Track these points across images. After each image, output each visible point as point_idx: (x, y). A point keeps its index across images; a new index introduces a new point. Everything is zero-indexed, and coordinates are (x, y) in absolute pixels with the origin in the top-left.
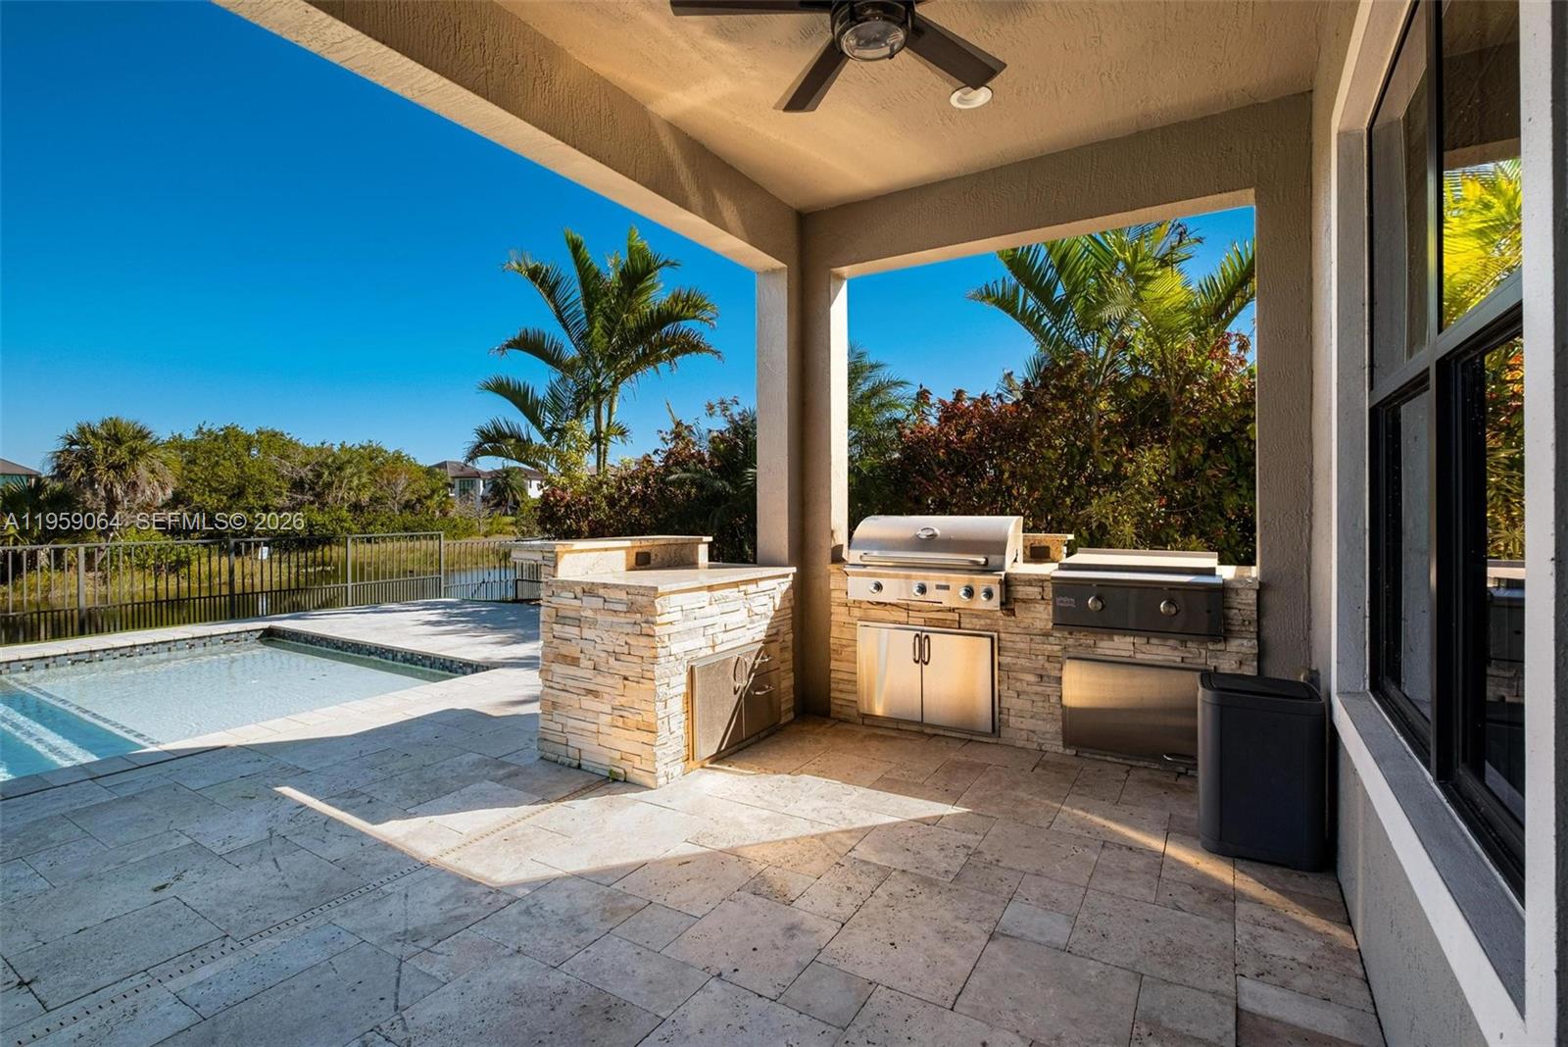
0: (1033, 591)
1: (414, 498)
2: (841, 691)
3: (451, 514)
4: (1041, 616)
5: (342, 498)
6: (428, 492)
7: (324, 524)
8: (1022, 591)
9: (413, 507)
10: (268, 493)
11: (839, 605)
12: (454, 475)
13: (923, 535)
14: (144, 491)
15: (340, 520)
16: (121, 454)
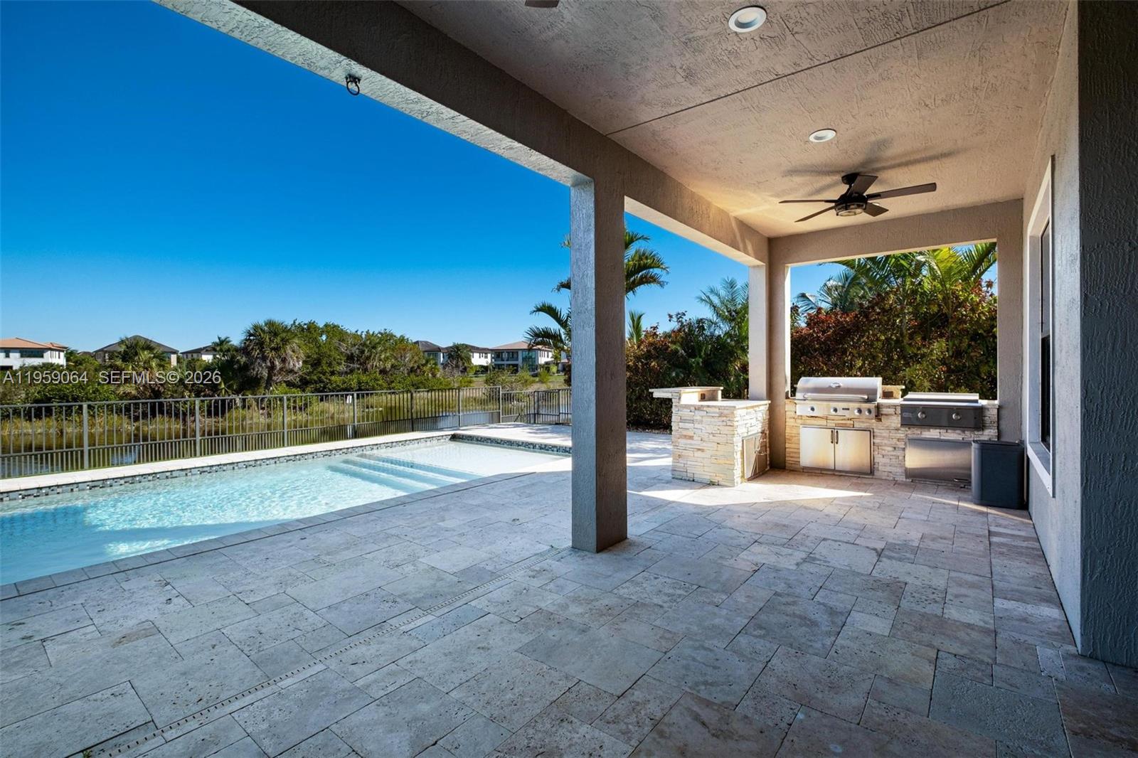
0: (891, 411)
1: (416, 366)
2: (791, 457)
3: (438, 376)
4: (896, 421)
5: (376, 366)
6: (424, 362)
7: (367, 382)
8: (885, 411)
9: (415, 371)
10: (334, 363)
11: (790, 418)
12: (424, 350)
13: (834, 386)
14: (289, 363)
15: (376, 380)
16: (278, 340)
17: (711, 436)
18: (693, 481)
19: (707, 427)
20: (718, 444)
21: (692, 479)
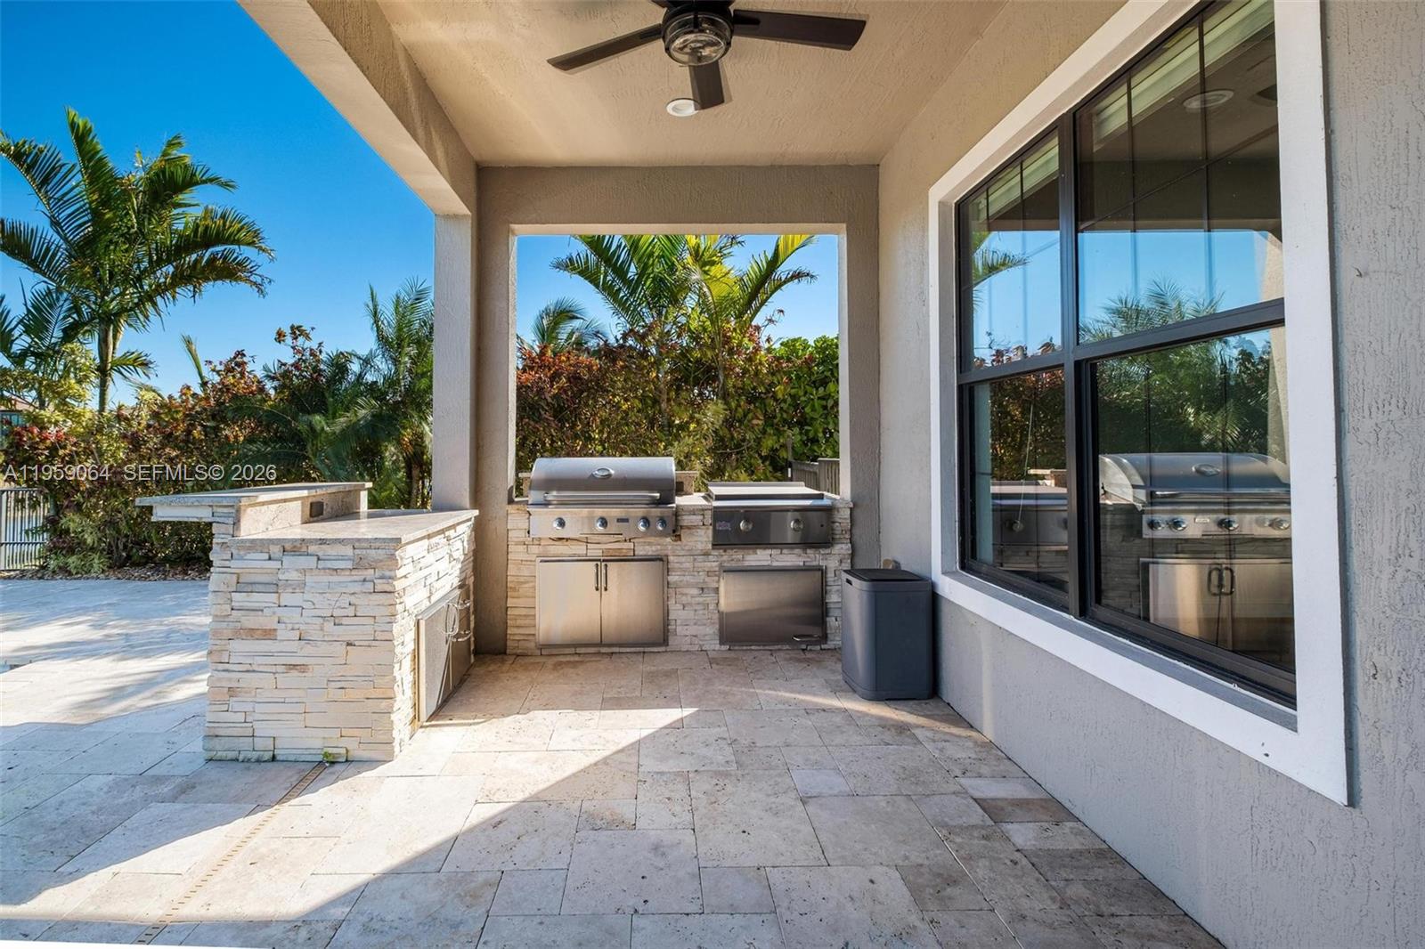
0: (696, 519)
2: (518, 627)
4: (702, 538)
8: (687, 520)
11: (517, 544)
13: (599, 474)
17: (329, 626)
18: (274, 758)
19: (317, 599)
20: (349, 644)
21: (268, 756)
